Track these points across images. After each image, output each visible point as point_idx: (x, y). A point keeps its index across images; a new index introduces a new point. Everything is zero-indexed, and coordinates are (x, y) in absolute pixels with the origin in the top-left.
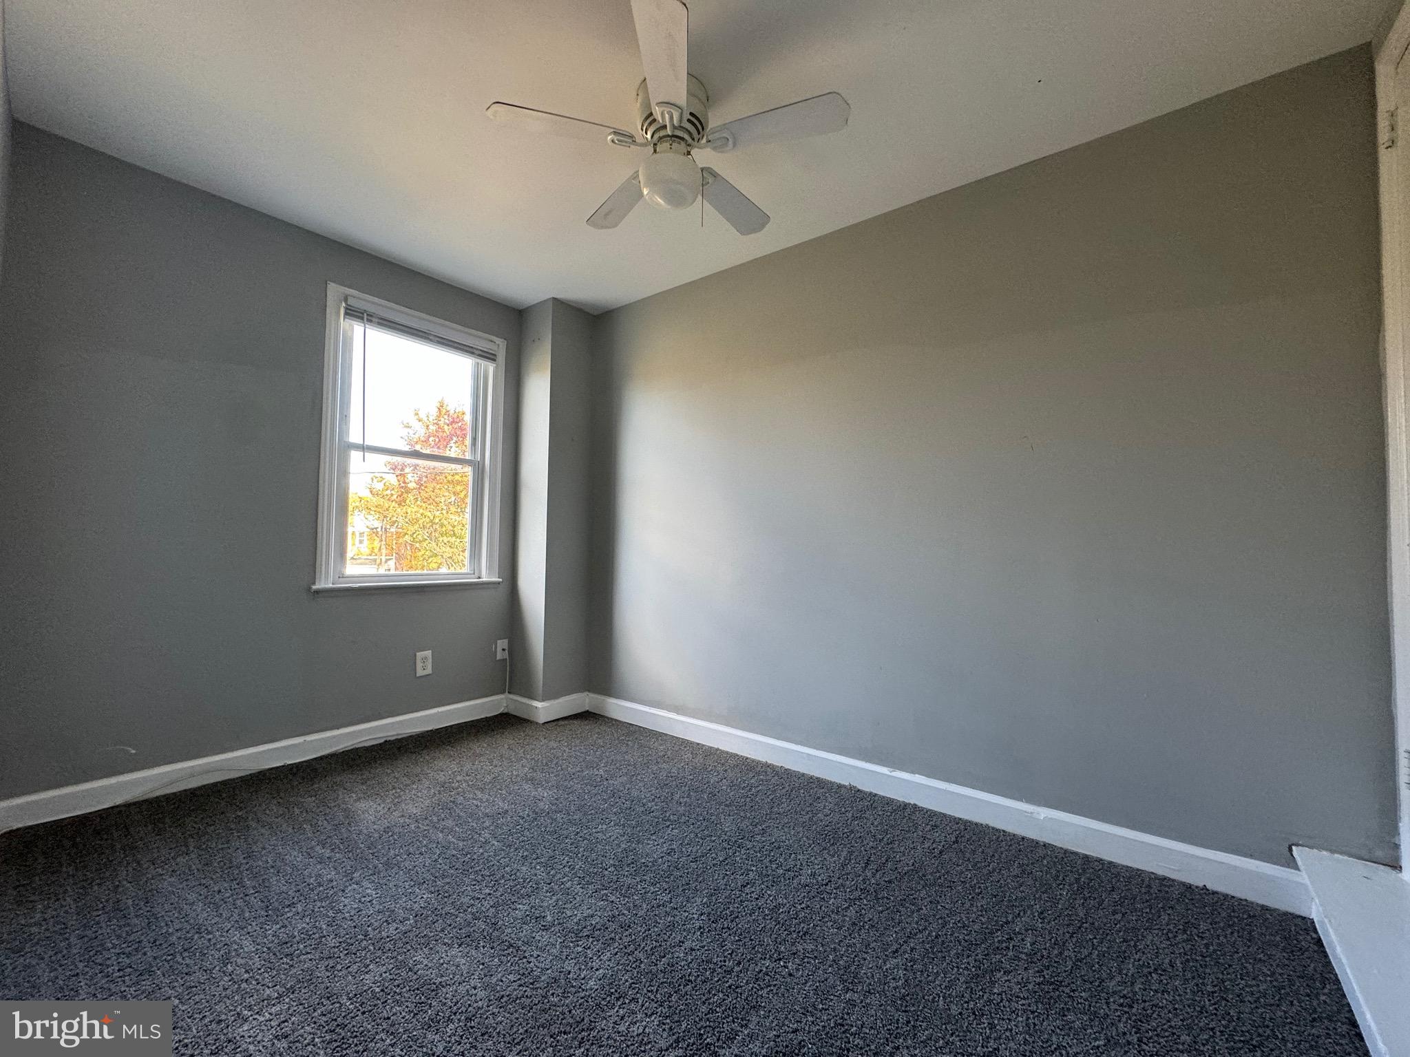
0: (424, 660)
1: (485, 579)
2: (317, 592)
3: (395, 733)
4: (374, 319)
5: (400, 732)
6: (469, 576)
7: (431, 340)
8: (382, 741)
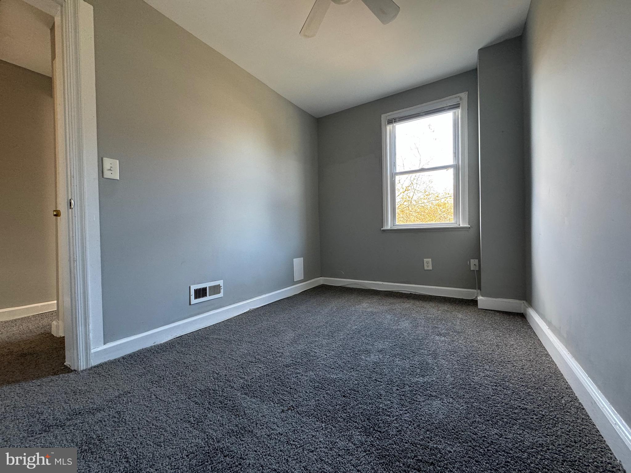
0: (428, 263)
1: (461, 226)
2: (384, 231)
3: (414, 291)
4: (397, 120)
5: (417, 292)
6: (454, 224)
7: (422, 115)
8: (409, 293)
